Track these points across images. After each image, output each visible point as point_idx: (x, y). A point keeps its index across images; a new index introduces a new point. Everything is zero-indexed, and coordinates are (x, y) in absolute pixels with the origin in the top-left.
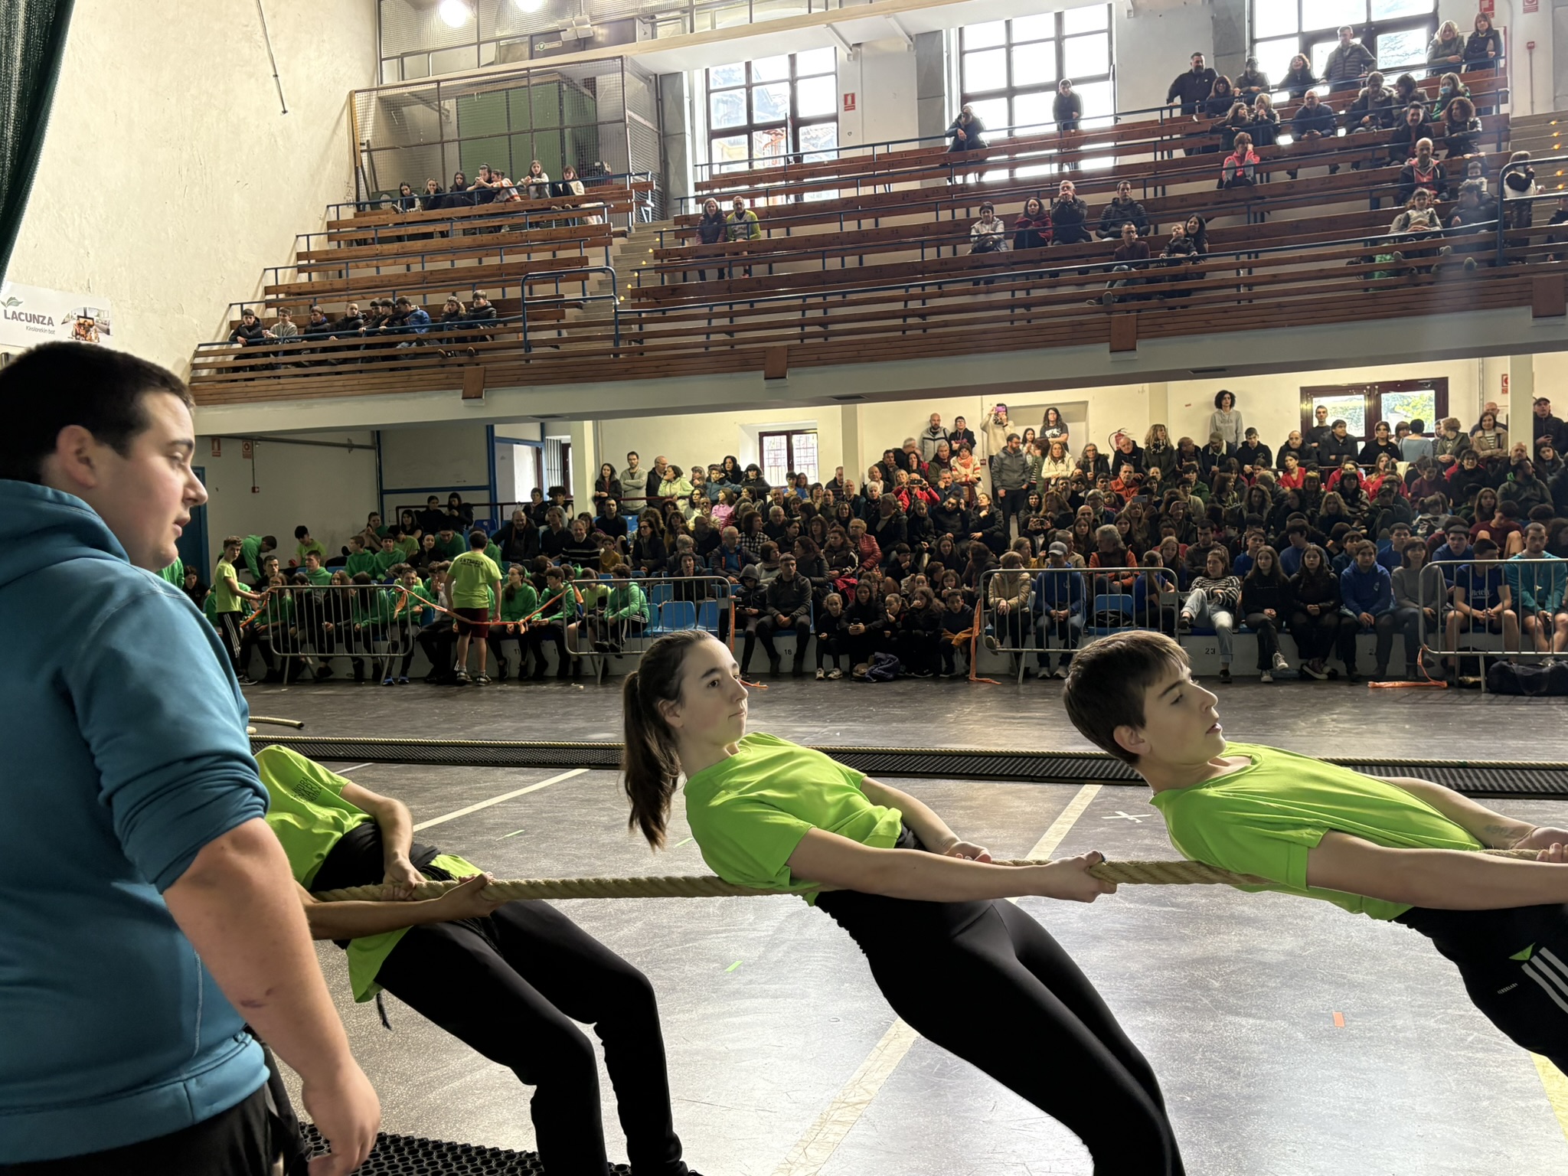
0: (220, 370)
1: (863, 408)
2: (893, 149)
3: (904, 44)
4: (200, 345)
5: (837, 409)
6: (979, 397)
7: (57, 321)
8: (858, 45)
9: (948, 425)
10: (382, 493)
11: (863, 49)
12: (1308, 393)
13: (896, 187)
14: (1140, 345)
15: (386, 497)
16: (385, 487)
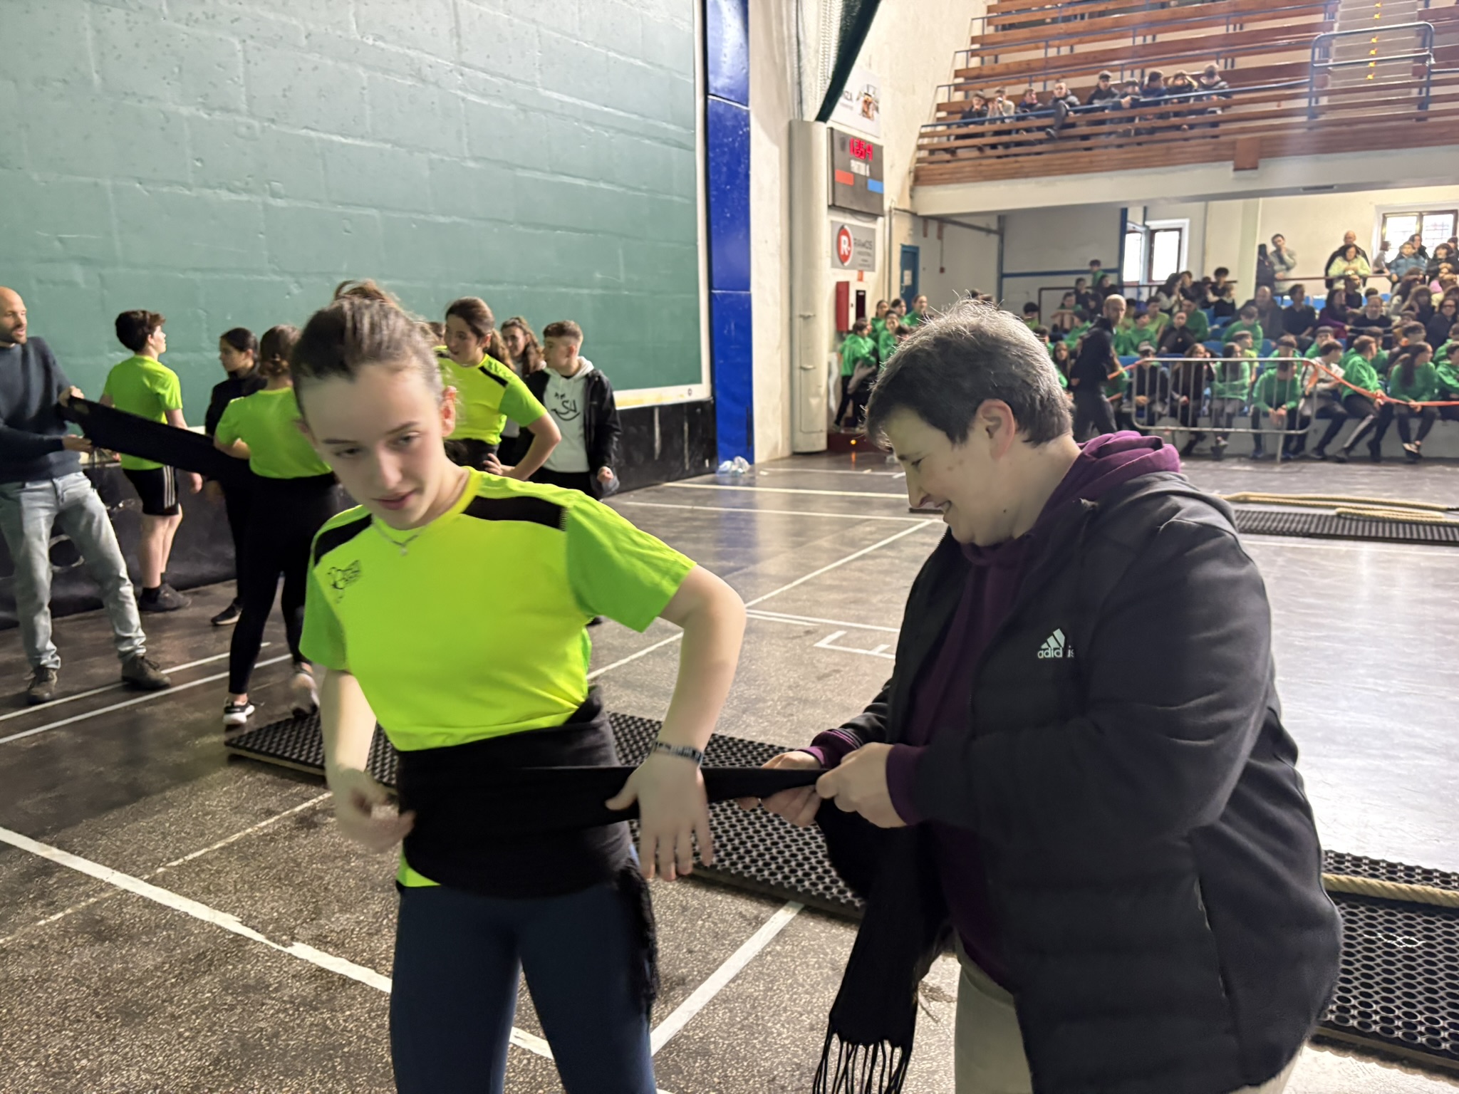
0: (932, 152)
4: (923, 126)
7: (855, 97)
10: (1002, 276)
15: (1006, 281)
16: (1006, 270)
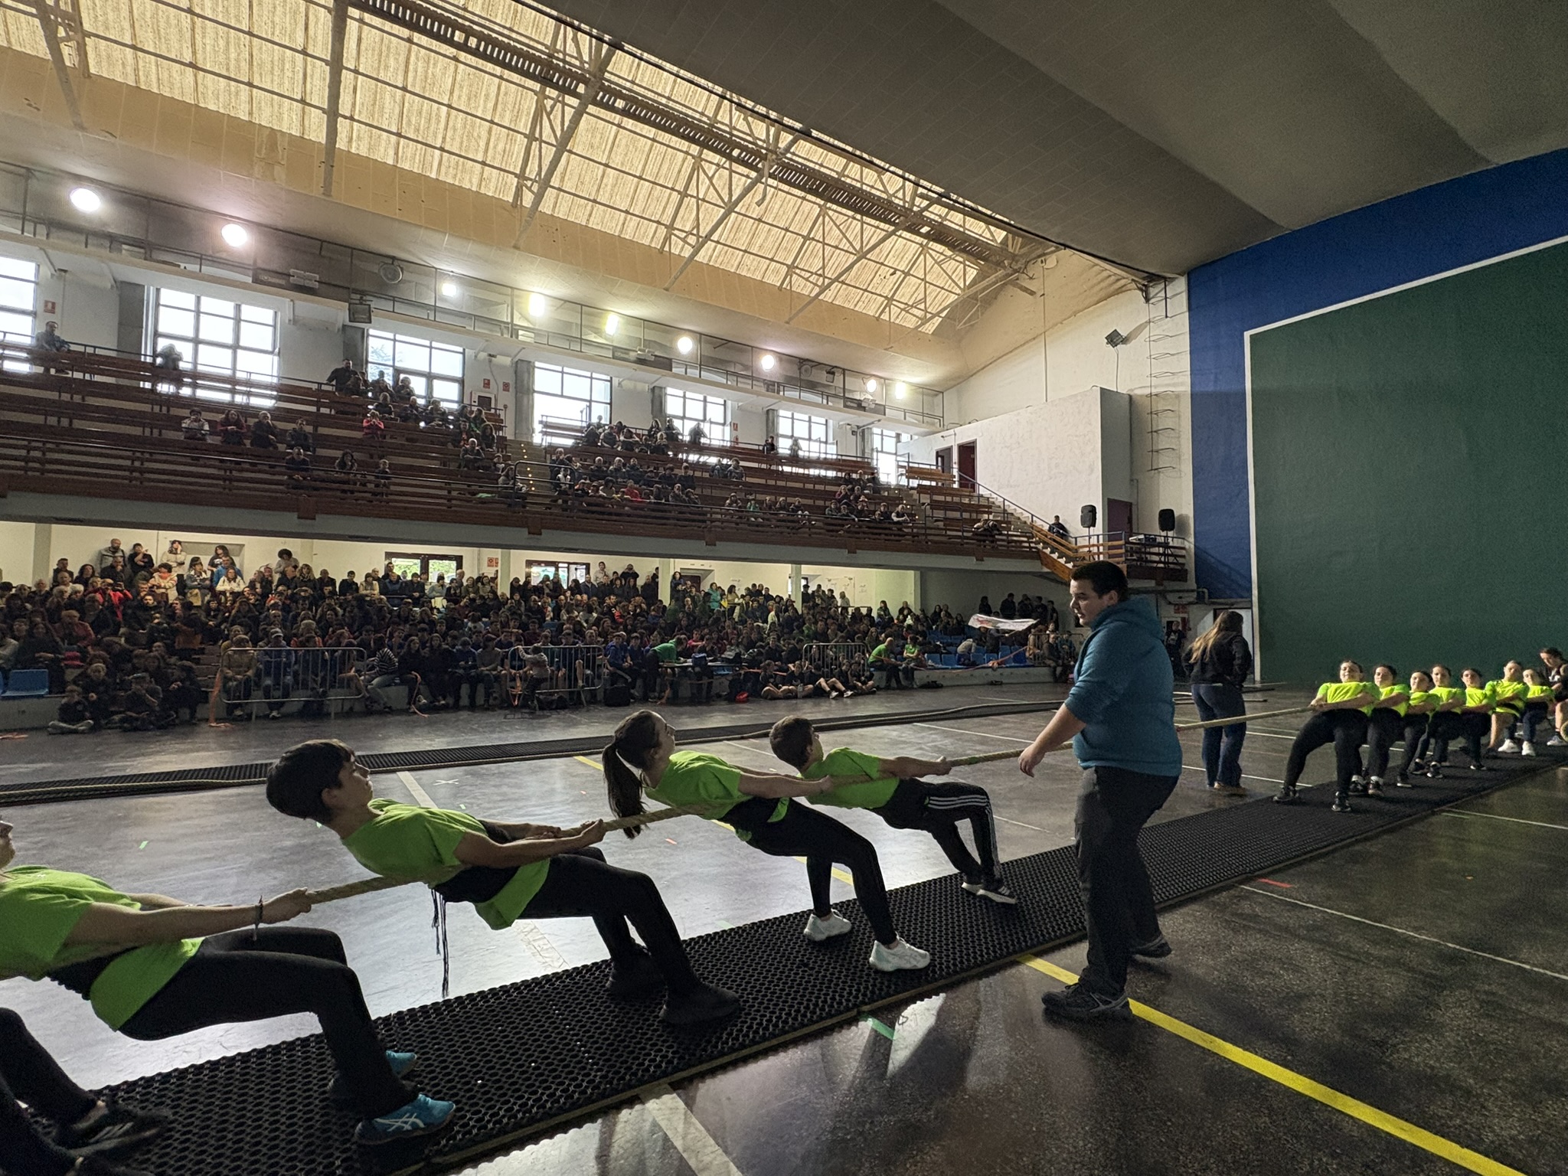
1: (54, 526)
2: (98, 351)
3: (108, 284)
5: (31, 527)
6: (156, 532)
8: (65, 271)
9: (126, 548)
11: (67, 275)
12: (390, 555)
13: (97, 378)
14: (318, 517)
